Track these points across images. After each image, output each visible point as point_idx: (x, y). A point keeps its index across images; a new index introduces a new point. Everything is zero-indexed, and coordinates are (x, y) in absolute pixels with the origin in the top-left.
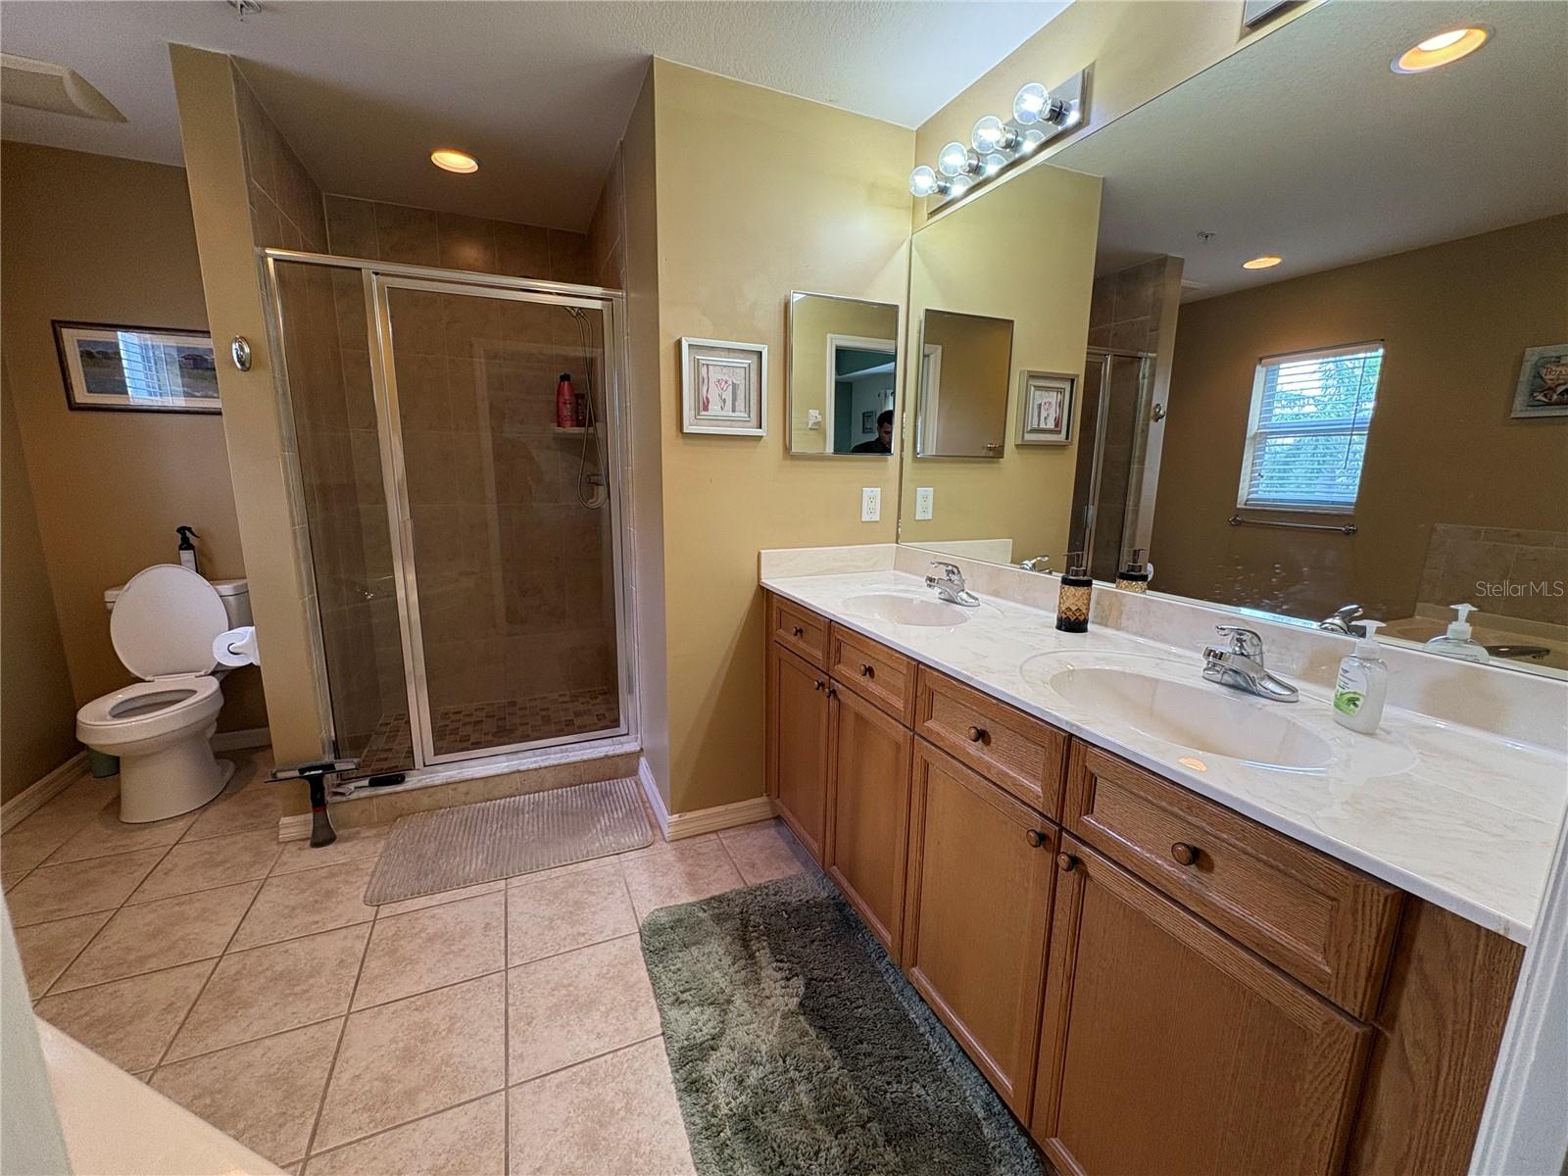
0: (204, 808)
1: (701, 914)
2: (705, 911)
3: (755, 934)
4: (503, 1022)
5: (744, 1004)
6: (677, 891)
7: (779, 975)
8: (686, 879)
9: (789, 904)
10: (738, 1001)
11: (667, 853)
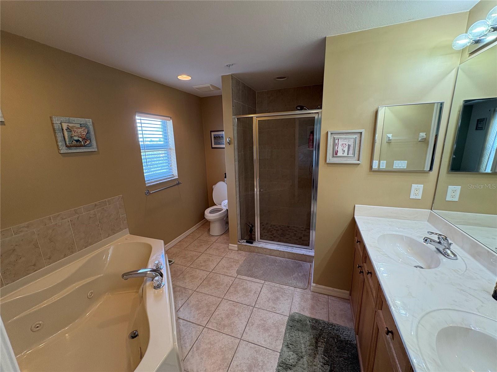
0: (221, 235)
1: (308, 322)
2: (310, 322)
3: (322, 340)
4: (247, 321)
5: (306, 361)
6: (306, 310)
7: (322, 360)
8: (310, 307)
9: (340, 337)
10: (305, 359)
11: (309, 295)
